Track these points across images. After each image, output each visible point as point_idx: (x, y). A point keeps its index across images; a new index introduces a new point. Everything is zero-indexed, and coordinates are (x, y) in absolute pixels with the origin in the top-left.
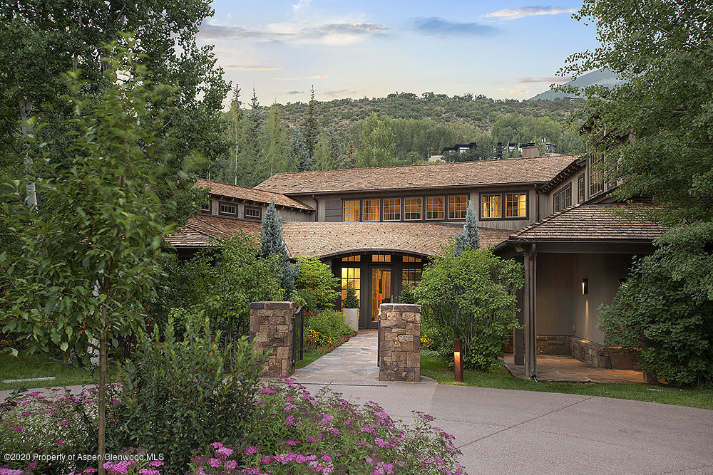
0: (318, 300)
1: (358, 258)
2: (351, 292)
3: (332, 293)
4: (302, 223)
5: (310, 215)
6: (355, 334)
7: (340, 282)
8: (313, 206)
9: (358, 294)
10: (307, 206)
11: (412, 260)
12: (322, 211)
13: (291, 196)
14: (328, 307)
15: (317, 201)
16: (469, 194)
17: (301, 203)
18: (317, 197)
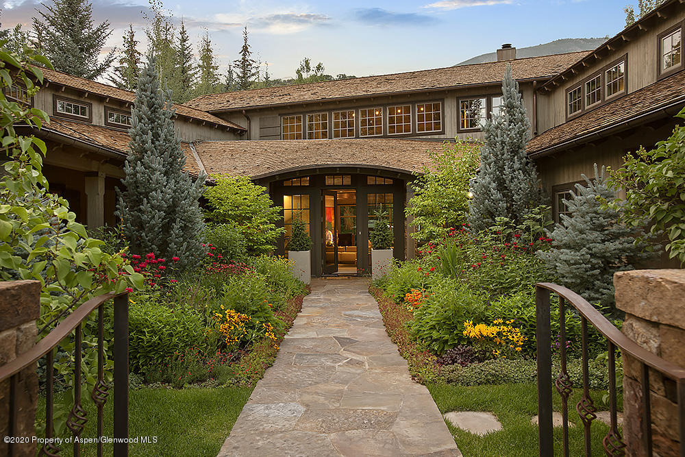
0: (250, 240)
1: (306, 182)
2: (299, 229)
3: (271, 229)
4: (229, 142)
5: (240, 134)
6: (308, 290)
7: (282, 213)
8: (243, 125)
9: (307, 228)
10: (236, 125)
11: (380, 181)
12: (255, 129)
13: (215, 114)
14: (265, 251)
15: (248, 119)
16: (443, 100)
17: (228, 122)
18: (249, 113)
